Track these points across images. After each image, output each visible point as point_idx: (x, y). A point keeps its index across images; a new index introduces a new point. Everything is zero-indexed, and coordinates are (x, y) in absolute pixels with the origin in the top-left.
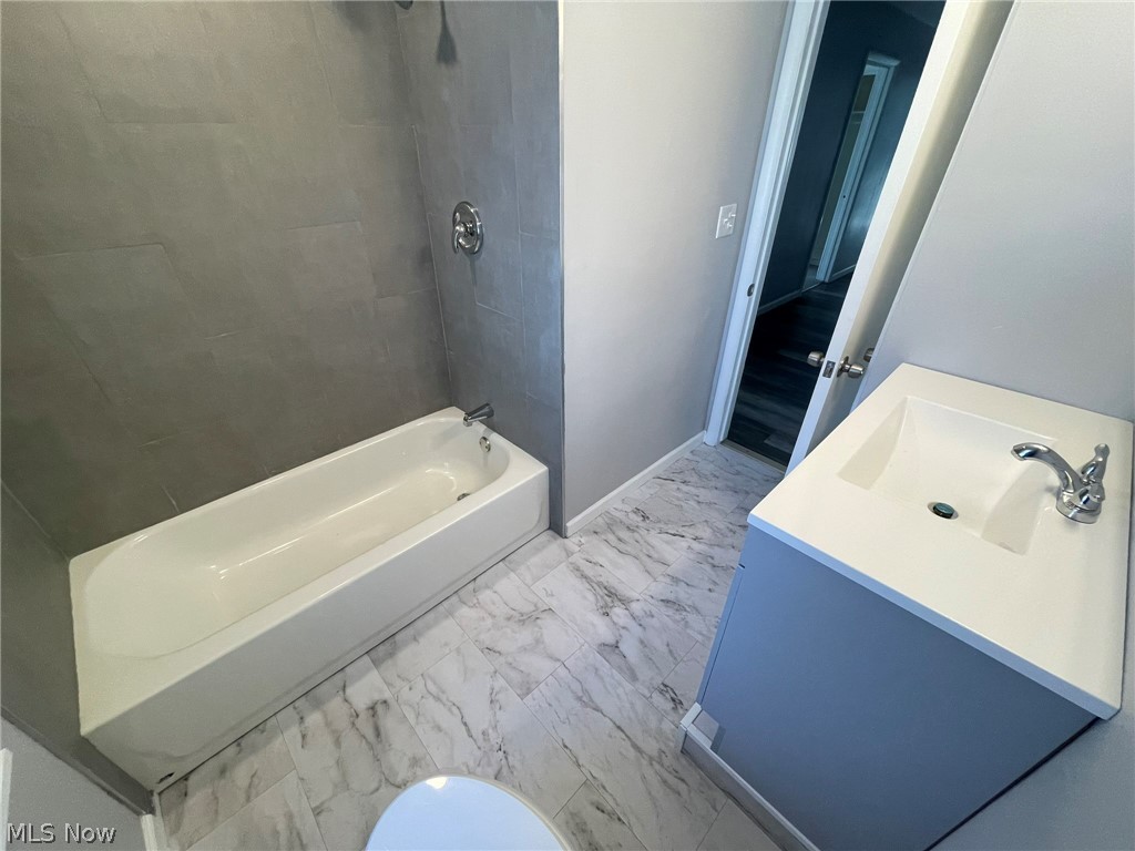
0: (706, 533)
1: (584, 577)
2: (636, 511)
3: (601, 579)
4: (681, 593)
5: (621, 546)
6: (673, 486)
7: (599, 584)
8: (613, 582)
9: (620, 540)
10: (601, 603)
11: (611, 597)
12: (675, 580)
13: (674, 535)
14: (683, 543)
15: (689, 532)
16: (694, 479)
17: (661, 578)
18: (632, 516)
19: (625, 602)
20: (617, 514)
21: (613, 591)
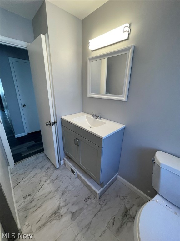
1: (44, 225)
2: (25, 198)
3: (48, 217)
4: (61, 190)
8: (51, 212)
9: (34, 206)
10: (57, 218)
11: (56, 214)
12: (57, 190)
13: (41, 187)
14: (46, 185)
15: (42, 183)
16: (23, 176)
17: (55, 195)
18: (26, 200)
19: (59, 208)
20: (22, 206)
21: (54, 212)
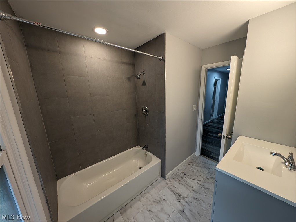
0: (201, 179)
1: (172, 190)
2: (182, 173)
3: (176, 191)
4: (198, 196)
5: (180, 182)
6: (190, 166)
7: (176, 192)
8: (180, 192)
9: (179, 180)
10: (177, 198)
11: (179, 197)
12: (196, 192)
13: (193, 179)
14: (196, 182)
15: (196, 178)
16: (195, 164)
17: (192, 191)
18: (181, 174)
19: (184, 198)
20: (178, 173)
21: (180, 195)
